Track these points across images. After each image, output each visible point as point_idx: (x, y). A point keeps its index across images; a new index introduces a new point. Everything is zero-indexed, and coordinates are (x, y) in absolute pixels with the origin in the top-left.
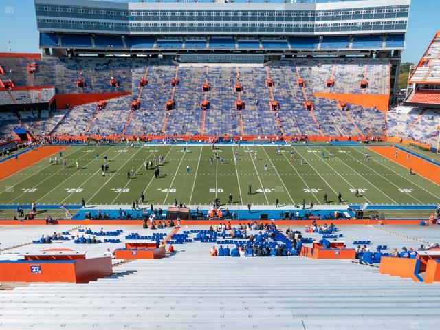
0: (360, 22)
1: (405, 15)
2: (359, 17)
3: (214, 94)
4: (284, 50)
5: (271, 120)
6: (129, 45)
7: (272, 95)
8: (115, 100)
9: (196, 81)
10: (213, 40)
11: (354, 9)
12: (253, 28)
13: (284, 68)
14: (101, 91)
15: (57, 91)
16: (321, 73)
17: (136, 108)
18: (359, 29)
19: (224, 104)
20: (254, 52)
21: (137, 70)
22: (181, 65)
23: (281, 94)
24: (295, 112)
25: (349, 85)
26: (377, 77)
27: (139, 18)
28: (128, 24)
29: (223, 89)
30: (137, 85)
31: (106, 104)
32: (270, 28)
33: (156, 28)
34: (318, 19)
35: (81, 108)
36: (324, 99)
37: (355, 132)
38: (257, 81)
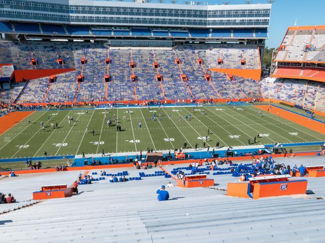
0: (238, 19)
1: (268, 15)
2: (237, 16)
3: (139, 70)
4: (187, 38)
5: (183, 88)
6: (70, 32)
7: (181, 70)
8: (63, 75)
9: (124, 60)
10: (134, 29)
11: (234, 10)
12: (164, 22)
13: (186, 51)
14: (51, 68)
15: (15, 68)
16: (212, 55)
17: (80, 80)
18: (237, 24)
19: (147, 77)
20: (164, 39)
21: (77, 52)
22: (111, 48)
23: (187, 69)
24: (199, 82)
25: (233, 63)
26: (251, 57)
27: (78, 12)
28: (69, 16)
29: (145, 66)
30: (79, 63)
31: (56, 78)
32: (176, 22)
33: (91, 19)
34: (210, 17)
35: (36, 81)
36: (217, 73)
37: (242, 95)
38: (169, 60)
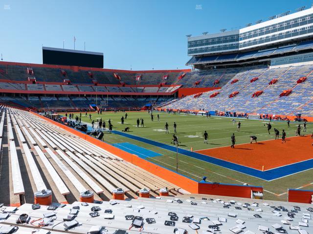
15: (181, 87)
17: (213, 96)
21: (238, 74)
22: (271, 67)
27: (245, 38)
28: (238, 44)
29: (287, 82)
30: (230, 83)
33: (255, 42)
